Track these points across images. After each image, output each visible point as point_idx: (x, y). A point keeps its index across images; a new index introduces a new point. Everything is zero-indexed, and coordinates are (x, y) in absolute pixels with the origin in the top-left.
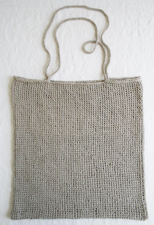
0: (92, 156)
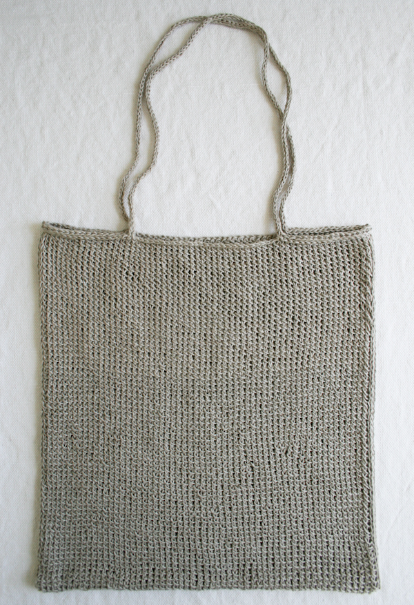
0: (241, 433)
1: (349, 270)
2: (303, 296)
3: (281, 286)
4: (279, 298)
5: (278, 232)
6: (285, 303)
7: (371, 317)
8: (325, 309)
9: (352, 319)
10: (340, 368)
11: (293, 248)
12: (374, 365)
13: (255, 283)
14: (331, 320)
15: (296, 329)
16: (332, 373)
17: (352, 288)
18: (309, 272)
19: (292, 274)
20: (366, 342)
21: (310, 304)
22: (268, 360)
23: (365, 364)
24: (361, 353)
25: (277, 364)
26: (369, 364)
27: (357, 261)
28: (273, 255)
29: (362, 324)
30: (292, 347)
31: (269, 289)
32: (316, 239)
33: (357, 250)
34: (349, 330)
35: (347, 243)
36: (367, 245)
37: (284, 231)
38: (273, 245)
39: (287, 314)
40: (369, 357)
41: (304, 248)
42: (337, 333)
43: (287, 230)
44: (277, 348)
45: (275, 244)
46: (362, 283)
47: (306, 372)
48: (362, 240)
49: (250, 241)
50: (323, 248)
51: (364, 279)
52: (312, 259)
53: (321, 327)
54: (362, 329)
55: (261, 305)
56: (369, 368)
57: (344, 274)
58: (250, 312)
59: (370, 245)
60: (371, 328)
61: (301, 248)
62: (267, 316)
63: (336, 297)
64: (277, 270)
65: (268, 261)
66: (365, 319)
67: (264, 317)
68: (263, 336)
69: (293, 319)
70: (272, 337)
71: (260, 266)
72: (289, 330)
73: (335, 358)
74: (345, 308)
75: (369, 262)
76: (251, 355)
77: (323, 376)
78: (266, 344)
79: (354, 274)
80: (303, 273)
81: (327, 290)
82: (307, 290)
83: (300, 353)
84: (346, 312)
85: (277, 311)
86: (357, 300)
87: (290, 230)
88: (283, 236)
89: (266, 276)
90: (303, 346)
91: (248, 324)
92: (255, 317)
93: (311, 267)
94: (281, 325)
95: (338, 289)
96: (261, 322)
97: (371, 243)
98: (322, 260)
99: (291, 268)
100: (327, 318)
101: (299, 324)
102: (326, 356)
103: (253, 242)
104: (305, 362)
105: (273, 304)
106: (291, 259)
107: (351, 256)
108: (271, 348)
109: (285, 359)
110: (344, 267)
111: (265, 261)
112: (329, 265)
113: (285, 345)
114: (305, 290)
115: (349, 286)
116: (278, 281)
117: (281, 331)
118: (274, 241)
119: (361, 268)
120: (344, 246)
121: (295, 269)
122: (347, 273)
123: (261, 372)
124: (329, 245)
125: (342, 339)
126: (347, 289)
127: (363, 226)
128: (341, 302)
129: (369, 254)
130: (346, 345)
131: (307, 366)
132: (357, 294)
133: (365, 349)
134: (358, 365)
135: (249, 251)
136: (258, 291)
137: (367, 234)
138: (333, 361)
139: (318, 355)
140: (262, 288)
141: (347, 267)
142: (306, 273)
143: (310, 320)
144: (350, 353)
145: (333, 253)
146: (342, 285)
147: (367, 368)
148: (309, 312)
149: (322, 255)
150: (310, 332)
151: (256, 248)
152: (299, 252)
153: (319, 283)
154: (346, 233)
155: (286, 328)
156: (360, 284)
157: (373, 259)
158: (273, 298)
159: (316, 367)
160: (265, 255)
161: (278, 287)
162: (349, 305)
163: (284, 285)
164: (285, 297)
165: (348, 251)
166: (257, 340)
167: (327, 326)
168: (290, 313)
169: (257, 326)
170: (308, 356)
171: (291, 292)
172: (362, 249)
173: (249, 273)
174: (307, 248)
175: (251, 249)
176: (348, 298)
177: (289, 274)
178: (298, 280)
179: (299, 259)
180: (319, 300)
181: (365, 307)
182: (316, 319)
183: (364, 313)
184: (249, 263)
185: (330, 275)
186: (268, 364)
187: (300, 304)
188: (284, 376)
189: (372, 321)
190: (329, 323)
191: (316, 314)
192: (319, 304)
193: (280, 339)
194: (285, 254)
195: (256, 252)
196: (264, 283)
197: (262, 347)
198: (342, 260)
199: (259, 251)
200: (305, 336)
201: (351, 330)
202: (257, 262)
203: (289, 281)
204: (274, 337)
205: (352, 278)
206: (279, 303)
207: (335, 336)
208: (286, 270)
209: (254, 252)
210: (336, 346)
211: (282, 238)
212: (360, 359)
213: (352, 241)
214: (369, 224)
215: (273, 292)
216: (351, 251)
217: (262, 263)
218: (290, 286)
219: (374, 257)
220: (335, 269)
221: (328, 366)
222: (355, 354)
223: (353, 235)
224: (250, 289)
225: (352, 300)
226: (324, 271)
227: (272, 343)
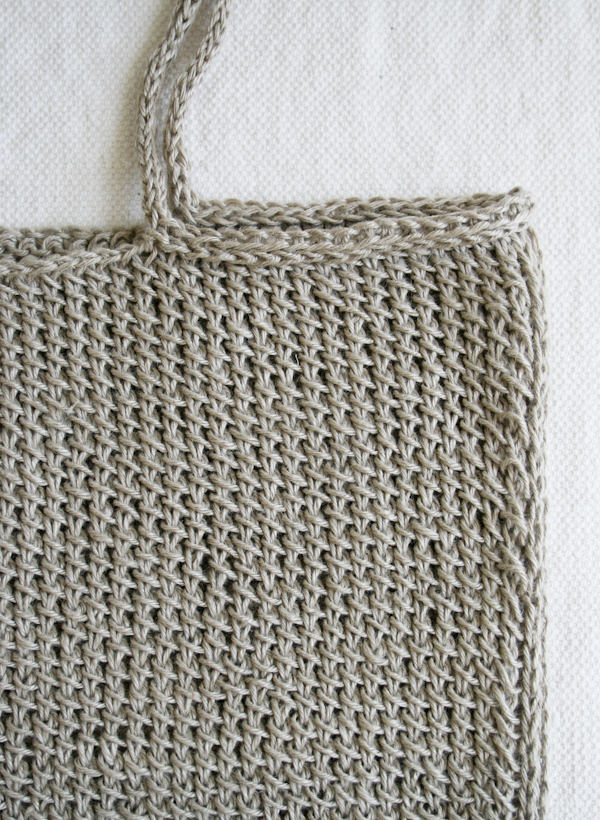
1: (439, 371)
2: (247, 474)
3: (161, 432)
4: (149, 479)
5: (149, 216)
6: (173, 501)
7: (527, 564)
8: (338, 530)
9: (447, 571)
10: (397, 772)
11: (214, 282)
12: (537, 762)
13: (54, 418)
14: (360, 572)
15: (215, 608)
16: (364, 791)
17: (451, 446)
18: (274, 378)
19: (206, 385)
20: (504, 669)
21: (278, 507)
22: (98, 733)
23: (500, 757)
24: (483, 712)
25: (135, 753)
26: (518, 757)
27: (474, 334)
28: (132, 304)
29: (490, 592)
30: (198, 682)
31: (113, 444)
32: (305, 245)
33: (471, 292)
34: (433, 615)
35: (431, 262)
36: (513, 269)
37: (177, 213)
38: (130, 265)
39: (183, 545)
40: (518, 729)
41: (256, 279)
42: (384, 629)
43: (190, 207)
44: (138, 684)
45: (138, 264)
46: (492, 425)
47: (256, 785)
48: (494, 253)
49: (44, 251)
50: (335, 283)
51: (499, 410)
52: (291, 326)
53: (322, 603)
54: (489, 613)
55: (75, 508)
56: (517, 777)
57: (420, 389)
58: (30, 534)
59: (524, 273)
60: (525, 610)
61: (247, 281)
62: (99, 552)
63: (384, 481)
64: (146, 367)
65: (110, 330)
66: (501, 572)
67: (87, 554)
68: (80, 635)
69: (206, 565)
70: (118, 639)
71: (77, 350)
72: (190, 611)
73: (376, 729)
74: (422, 527)
75: (520, 340)
76: (31, 713)
77: (327, 804)
78: (92, 668)
79: (460, 390)
80: (252, 382)
81: (347, 452)
82: (268, 448)
83: (234, 706)
84: (424, 543)
85: (139, 535)
86: (470, 496)
87: (205, 208)
88: (171, 231)
89: (102, 393)
90: (246, 680)
91: (21, 586)
92: (52, 557)
93: (285, 358)
94: (155, 592)
95: (393, 446)
96: (73, 578)
97: (531, 265)
98: (332, 331)
99: (200, 358)
100: (345, 565)
101: (229, 586)
102: (340, 724)
103: (54, 251)
104: (251, 746)
105: (124, 503)
106: (203, 323)
107: (449, 316)
108: (115, 685)
109: (171, 730)
110: (419, 362)
111: (99, 330)
112: (357, 349)
113: (169, 674)
114: (256, 450)
115: (437, 438)
116: (148, 413)
117: (155, 615)
118: (134, 251)
119: (486, 364)
120: (420, 276)
121: (217, 365)
122: (432, 384)
123: (71, 784)
124: (361, 271)
125: (404, 653)
126: (429, 449)
127: (498, 199)
128: (405, 501)
129: (521, 308)
130: (424, 676)
131: (258, 761)
132: (470, 471)
133: (502, 697)
134: (474, 760)
135: (35, 290)
136: (65, 452)
137: (513, 226)
138: (368, 742)
139: (305, 715)
140: (82, 439)
141: (430, 362)
142: (264, 382)
143: (276, 571)
144: (438, 712)
145: (377, 304)
146: (408, 432)
147: (507, 777)
148: (271, 540)
149: (330, 313)
150: (273, 620)
151: (62, 279)
152: (237, 299)
153: (317, 421)
154: (429, 220)
155: (175, 602)
156: (483, 428)
157: (534, 326)
158: (126, 483)
159: (298, 766)
160: (98, 307)
161: (149, 435)
162: (435, 513)
163: (172, 431)
164: (175, 478)
165: (436, 295)
166: (57, 650)
167: (345, 598)
168: (195, 542)
169: (58, 592)
170: (265, 719)
171: (198, 455)
172: (491, 288)
173: (32, 376)
174: (267, 279)
175: (40, 281)
176: (434, 486)
177: (195, 386)
178: (230, 410)
179: (237, 323)
180: (315, 490)
181: (502, 521)
182: (299, 570)
183: (498, 547)
184: (31, 336)
185: (361, 393)
186: (97, 751)
187: (233, 507)
188: (166, 802)
189: (527, 581)
190: (351, 585)
191: (300, 549)
192: (314, 509)
193: (149, 649)
194: (180, 305)
195: (62, 293)
196: (92, 417)
197: (74, 681)
198: (412, 332)
199: (71, 290)
200: (252, 635)
201: (445, 618)
202: (64, 332)
203: (194, 411)
204: (129, 639)
205: (453, 404)
206: (149, 501)
207: (376, 641)
208: (181, 368)
209: (53, 295)
210: (379, 680)
211: (165, 239)
212: (482, 738)
213: (451, 254)
214: (525, 186)
215: (127, 458)
216: (448, 295)
217: (84, 340)
218: (195, 432)
219: (540, 321)
220: (383, 367)
221: (346, 763)
222: (461, 713)
223: (452, 226)
224: (33, 443)
225: (450, 494)
226: (335, 376)
227: (115, 663)
